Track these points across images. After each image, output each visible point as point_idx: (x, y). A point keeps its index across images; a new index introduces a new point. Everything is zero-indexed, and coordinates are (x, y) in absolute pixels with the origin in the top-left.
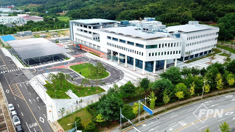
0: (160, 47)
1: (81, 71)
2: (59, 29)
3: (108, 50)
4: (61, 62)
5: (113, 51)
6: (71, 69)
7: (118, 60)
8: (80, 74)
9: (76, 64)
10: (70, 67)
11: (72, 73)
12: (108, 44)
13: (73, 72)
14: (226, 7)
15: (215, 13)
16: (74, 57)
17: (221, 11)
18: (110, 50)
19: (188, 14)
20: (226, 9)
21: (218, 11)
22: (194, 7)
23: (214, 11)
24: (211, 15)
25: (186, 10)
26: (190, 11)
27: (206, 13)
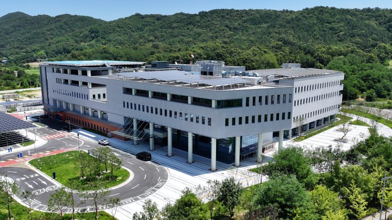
0: (247, 105)
1: (57, 170)
2: (23, 88)
3: (125, 118)
4: (10, 153)
5: (138, 121)
6: (33, 168)
8: (54, 178)
9: (48, 153)
10: (31, 163)
11: (32, 176)
12: (126, 105)
13: (37, 175)
14: (330, 48)
15: (315, 57)
16: (44, 139)
17: (323, 53)
18: (130, 119)
19: (270, 58)
20: (330, 50)
21: (318, 54)
22: (276, 48)
23: (312, 55)
24: (308, 60)
25: (265, 52)
26: (272, 54)
27: (299, 57)
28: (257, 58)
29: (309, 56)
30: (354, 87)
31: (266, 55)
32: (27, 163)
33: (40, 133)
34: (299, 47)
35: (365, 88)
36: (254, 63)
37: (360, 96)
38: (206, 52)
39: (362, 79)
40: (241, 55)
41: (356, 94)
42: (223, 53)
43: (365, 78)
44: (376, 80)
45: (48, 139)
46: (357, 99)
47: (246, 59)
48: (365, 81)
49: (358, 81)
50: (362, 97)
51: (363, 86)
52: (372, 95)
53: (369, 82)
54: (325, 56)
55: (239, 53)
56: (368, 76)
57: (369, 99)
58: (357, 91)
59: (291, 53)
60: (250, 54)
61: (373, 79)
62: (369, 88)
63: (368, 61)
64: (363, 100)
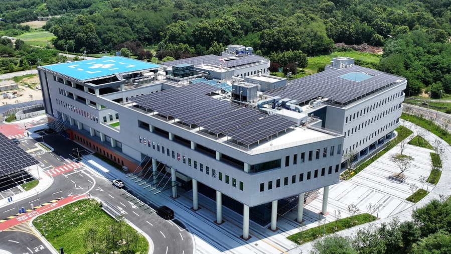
0: (287, 164)
2: (23, 70)
3: (143, 155)
4: (11, 203)
7: (173, 188)
9: (54, 205)
10: (35, 223)
11: (37, 250)
12: (143, 140)
13: (42, 247)
14: (392, 13)
15: (373, 26)
16: (49, 175)
17: (383, 21)
18: (148, 157)
19: (318, 29)
20: (392, 16)
21: (377, 22)
22: (326, 11)
23: (369, 22)
24: (364, 30)
25: (312, 19)
26: (321, 22)
27: (353, 26)
28: (302, 29)
29: (365, 24)
30: (418, 78)
31: (314, 24)
32: (30, 224)
33: (44, 163)
34: (354, 11)
35: (431, 80)
36: (298, 37)
37: (423, 90)
38: (240, 19)
39: (428, 66)
40: (282, 24)
41: (419, 88)
42: (260, 21)
43: (432, 66)
44: (445, 70)
45: (54, 176)
46: (420, 95)
47: (288, 32)
48: (431, 70)
49: (424, 72)
50: (426, 92)
51: (428, 77)
52: (438, 90)
53: (436, 72)
54: (385, 24)
55: (280, 22)
56: (436, 64)
57: (435, 95)
58: (421, 84)
59: (343, 19)
60: (293, 23)
61: (441, 69)
62: (436, 80)
63: (438, 40)
64: (427, 95)
